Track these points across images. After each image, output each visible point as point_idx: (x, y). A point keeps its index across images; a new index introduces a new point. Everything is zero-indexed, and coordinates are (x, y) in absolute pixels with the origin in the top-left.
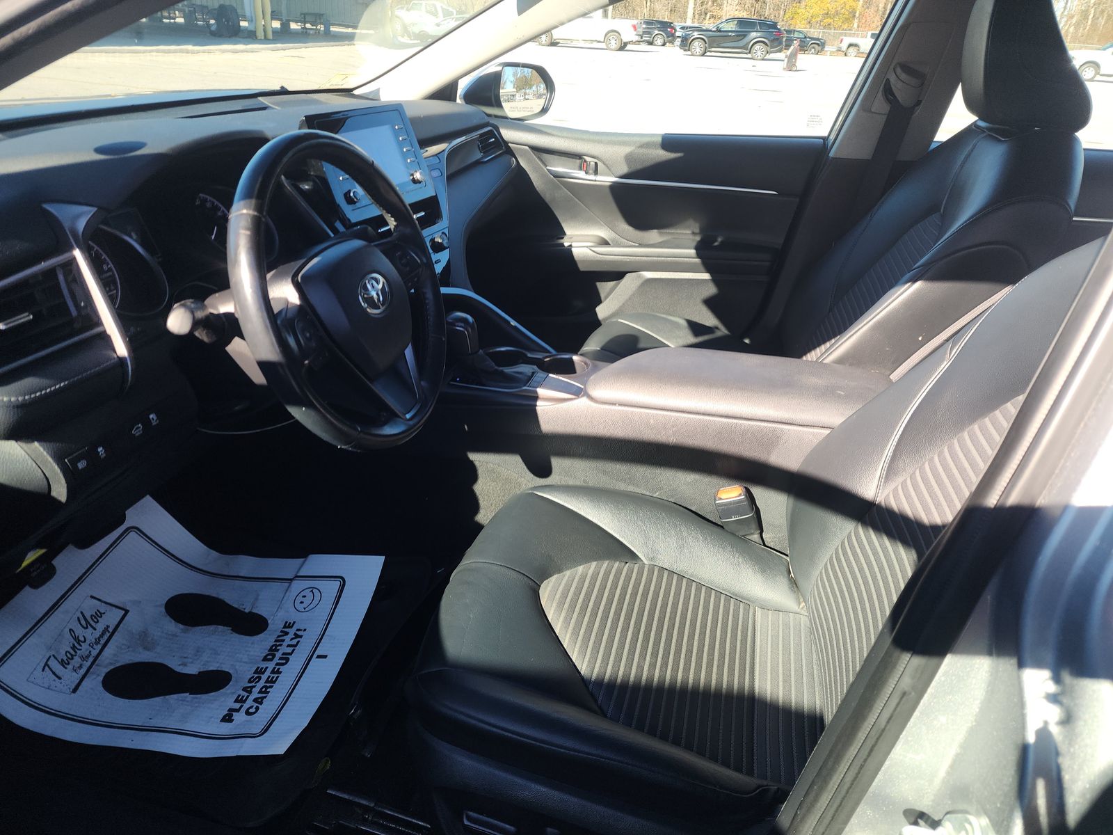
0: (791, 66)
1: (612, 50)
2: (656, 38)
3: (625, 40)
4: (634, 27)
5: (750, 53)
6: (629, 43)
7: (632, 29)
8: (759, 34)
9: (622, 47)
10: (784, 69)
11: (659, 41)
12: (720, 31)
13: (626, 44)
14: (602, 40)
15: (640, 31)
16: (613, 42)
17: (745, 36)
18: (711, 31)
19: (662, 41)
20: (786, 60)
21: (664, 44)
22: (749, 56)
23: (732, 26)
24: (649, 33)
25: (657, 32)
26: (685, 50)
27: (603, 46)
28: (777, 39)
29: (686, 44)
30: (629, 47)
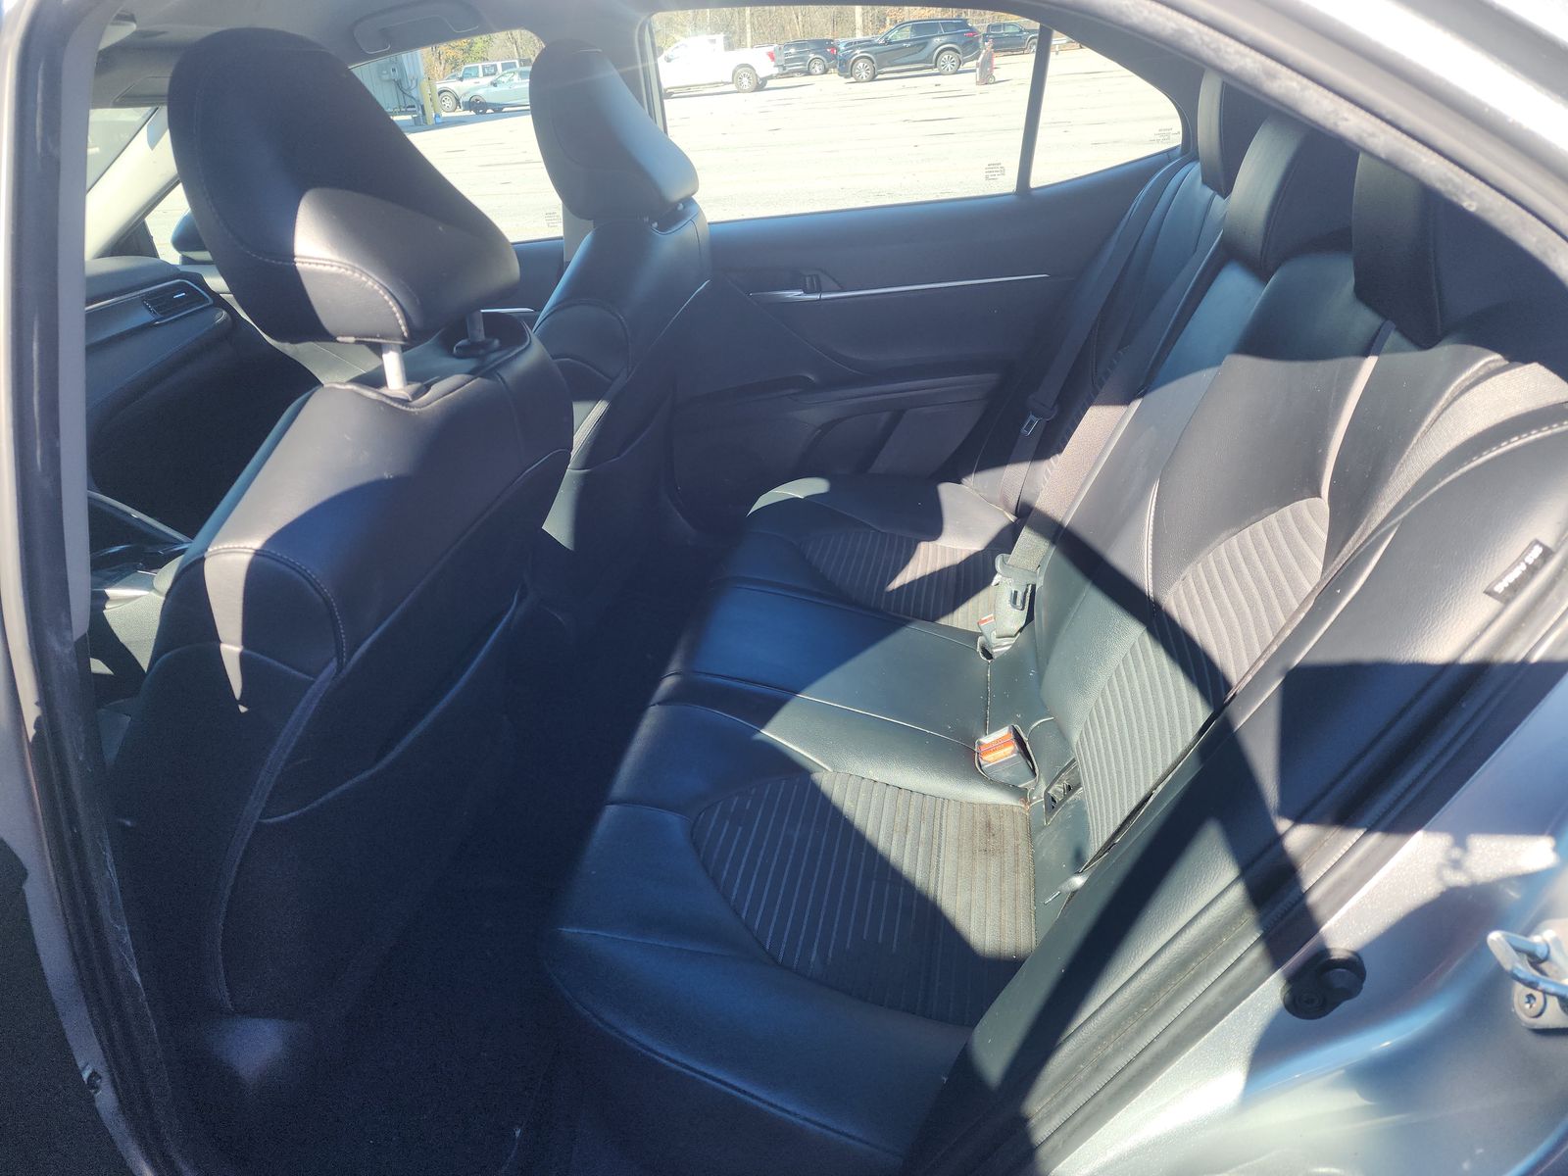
0: (986, 77)
1: (745, 92)
2: (812, 65)
3: (762, 74)
4: (772, 56)
5: (936, 67)
6: (771, 77)
7: (768, 59)
8: (944, 39)
9: (760, 86)
10: (977, 83)
11: (818, 69)
12: (890, 43)
13: (765, 80)
14: (730, 81)
15: (781, 59)
16: (745, 81)
17: (925, 45)
18: (877, 45)
19: (822, 67)
20: (978, 69)
21: (825, 72)
22: (936, 71)
23: (906, 34)
24: (802, 59)
25: (812, 56)
26: (846, 77)
27: (732, 87)
28: (971, 42)
29: (845, 68)
30: (770, 84)
